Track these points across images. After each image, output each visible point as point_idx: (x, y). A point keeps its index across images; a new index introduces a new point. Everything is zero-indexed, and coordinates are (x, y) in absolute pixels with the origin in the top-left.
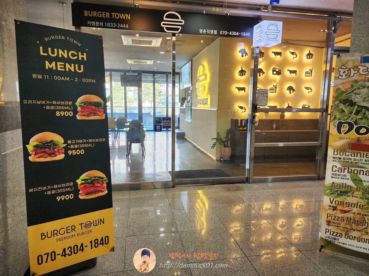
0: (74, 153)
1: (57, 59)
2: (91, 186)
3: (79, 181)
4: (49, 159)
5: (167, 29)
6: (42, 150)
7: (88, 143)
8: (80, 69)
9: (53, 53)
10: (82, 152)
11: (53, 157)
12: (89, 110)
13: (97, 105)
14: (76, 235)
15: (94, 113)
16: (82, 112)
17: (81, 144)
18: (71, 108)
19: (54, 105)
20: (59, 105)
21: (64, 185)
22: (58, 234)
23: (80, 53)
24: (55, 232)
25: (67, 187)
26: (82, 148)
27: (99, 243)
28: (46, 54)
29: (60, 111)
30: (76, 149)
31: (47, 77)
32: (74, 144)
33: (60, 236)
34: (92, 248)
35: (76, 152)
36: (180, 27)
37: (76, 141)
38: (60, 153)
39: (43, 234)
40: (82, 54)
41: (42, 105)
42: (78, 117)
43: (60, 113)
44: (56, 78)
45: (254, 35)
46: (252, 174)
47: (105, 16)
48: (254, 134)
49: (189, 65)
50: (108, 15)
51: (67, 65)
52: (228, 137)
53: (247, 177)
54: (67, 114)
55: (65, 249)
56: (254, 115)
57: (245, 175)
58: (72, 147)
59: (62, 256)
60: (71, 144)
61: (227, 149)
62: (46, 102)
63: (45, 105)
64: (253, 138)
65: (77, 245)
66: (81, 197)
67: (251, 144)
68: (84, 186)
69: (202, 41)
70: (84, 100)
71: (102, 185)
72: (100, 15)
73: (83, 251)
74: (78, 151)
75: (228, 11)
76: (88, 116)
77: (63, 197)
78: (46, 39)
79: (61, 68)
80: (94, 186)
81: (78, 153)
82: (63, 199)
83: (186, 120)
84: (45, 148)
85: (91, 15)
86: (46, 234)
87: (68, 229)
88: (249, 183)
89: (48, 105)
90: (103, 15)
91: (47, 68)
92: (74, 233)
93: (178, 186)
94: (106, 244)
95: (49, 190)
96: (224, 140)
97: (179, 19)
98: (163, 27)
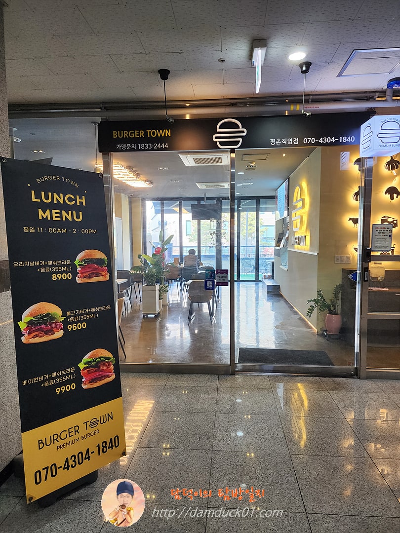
0: (75, 328)
1: (52, 206)
2: (96, 371)
3: (81, 366)
4: (45, 339)
5: (222, 143)
6: (37, 327)
7: (91, 313)
8: (78, 217)
9: (47, 198)
10: (84, 325)
11: (50, 335)
12: (91, 270)
13: (100, 262)
14: (80, 439)
15: (96, 274)
16: (82, 273)
17: (83, 314)
18: (69, 269)
19: (50, 266)
20: (55, 266)
21: (63, 372)
22: (59, 439)
23: (78, 197)
24: (56, 437)
25: (67, 375)
26: (84, 321)
27: (107, 446)
28: (39, 201)
29: (56, 273)
30: (76, 323)
31: (40, 229)
32: (74, 316)
33: (61, 442)
34: (99, 454)
35: (76, 326)
36: (241, 140)
37: (76, 312)
38: (58, 329)
39: (41, 441)
40: (81, 198)
41: (36, 267)
42: (78, 280)
43: (57, 277)
44: (52, 230)
45: (362, 139)
46: (364, 363)
47: (139, 135)
48: (366, 298)
49: (285, 185)
50: (142, 134)
51: (64, 213)
52: (336, 297)
53: (356, 369)
54: (65, 277)
55: (67, 459)
56: (366, 266)
57: (354, 365)
58: (72, 319)
59: (64, 468)
60: (71, 316)
61: (334, 317)
62: (40, 263)
63: (39, 267)
64: (366, 304)
65: (81, 453)
66: (84, 386)
67: (361, 314)
68: (88, 371)
69: (284, 155)
70: (84, 257)
71: (108, 367)
72: (132, 136)
73: (89, 460)
74: (79, 325)
75: (316, 109)
76: (90, 277)
77: (63, 388)
78: (38, 181)
79: (56, 217)
80: (99, 370)
81: (79, 327)
82: (64, 390)
83: (281, 267)
84: (41, 323)
85: (121, 136)
86: (44, 442)
87: (70, 431)
88: (360, 378)
89: (43, 266)
90: (136, 134)
91: (40, 218)
92: (78, 436)
93: (241, 373)
94: (116, 447)
95: (47, 380)
96: (328, 302)
97: (239, 128)
98: (216, 142)
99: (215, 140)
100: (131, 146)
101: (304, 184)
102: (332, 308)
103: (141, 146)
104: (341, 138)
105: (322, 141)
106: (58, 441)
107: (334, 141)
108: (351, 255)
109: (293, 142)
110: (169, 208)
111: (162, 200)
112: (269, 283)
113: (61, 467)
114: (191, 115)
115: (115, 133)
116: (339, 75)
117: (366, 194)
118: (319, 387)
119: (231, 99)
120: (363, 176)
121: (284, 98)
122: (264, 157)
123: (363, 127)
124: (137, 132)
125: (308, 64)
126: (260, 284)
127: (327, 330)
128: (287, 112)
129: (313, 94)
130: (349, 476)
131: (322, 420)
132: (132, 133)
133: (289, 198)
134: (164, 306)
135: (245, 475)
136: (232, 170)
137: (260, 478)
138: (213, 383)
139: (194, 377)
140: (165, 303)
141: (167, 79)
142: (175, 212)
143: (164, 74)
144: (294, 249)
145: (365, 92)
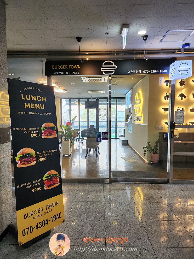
0: (41, 160)
1: (31, 102)
2: (51, 181)
3: (44, 178)
4: (28, 165)
5: (105, 72)
6: (24, 160)
7: (48, 153)
8: (43, 107)
9: (28, 98)
10: (45, 159)
11: (30, 163)
12: (48, 132)
13: (52, 128)
14: (44, 214)
15: (51, 134)
16: (44, 134)
17: (45, 154)
18: (38, 131)
19: (30, 130)
20: (32, 130)
21: (36, 181)
22: (34, 214)
23: (42, 97)
24: (32, 213)
25: (37, 183)
26: (45, 157)
27: (56, 217)
28: (25, 99)
29: (33, 134)
30: (42, 157)
31: (25, 113)
32: (41, 154)
33: (35, 216)
34: (52, 222)
35: (42, 159)
36: (114, 71)
37: (42, 152)
38: (33, 160)
39: (25, 215)
40: (44, 98)
41: (23, 131)
42: (43, 137)
43: (33, 135)
44: (31, 113)
45: (170, 71)
46: (172, 177)
47: (65, 68)
48: (172, 145)
49: (130, 92)
50: (66, 67)
51: (36, 105)
52: (157, 146)
53: (168, 179)
54: (36, 136)
55: (37, 224)
56: (172, 131)
57: (167, 178)
58: (40, 156)
59: (36, 228)
60: (39, 154)
61: (156, 155)
62: (25, 129)
63: (25, 131)
64: (172, 149)
65: (44, 221)
66: (45, 188)
67: (170, 153)
68: (47, 181)
69: (133, 78)
70: (45, 126)
71: (56, 179)
72: (62, 68)
73: (47, 224)
74: (43, 159)
75: (149, 57)
76: (48, 136)
77: (36, 189)
78: (25, 90)
79: (33, 107)
80: (52, 181)
81: (43, 160)
82: (36, 190)
83: (128, 131)
84: (26, 158)
85: (56, 68)
86: (27, 215)
87: (39, 210)
88: (170, 184)
89: (26, 130)
90: (64, 67)
91: (25, 107)
92: (42, 212)
93: (114, 183)
94: (60, 218)
95: (28, 185)
96: (153, 148)
97: (113, 65)
98: (102, 71)
99: (101, 70)
100: (61, 73)
101: (140, 92)
102: (155, 151)
103: (66, 73)
104: (160, 70)
105: (152, 72)
106: (33, 215)
107: (157, 72)
108: (163, 126)
109: (139, 72)
110: (74, 103)
111: (70, 99)
112: (123, 139)
113: (35, 228)
114: (89, 59)
115: (53, 66)
116: (161, 42)
117: (171, 97)
118: (152, 188)
119: (109, 51)
120: (171, 88)
121: (133, 52)
122: (122, 79)
123: (171, 66)
124: (64, 66)
125: (147, 36)
126: (118, 140)
127: (152, 161)
128: (134, 58)
129: (148, 50)
130: (170, 229)
131: (155, 204)
132: (61, 66)
133: (132, 98)
134: (72, 151)
135: (122, 230)
136: (109, 85)
137: (129, 232)
138: (101, 188)
139: (92, 185)
140: (73, 149)
141: (80, 41)
142: (76, 105)
143: (79, 39)
144: (135, 122)
145: (171, 50)
